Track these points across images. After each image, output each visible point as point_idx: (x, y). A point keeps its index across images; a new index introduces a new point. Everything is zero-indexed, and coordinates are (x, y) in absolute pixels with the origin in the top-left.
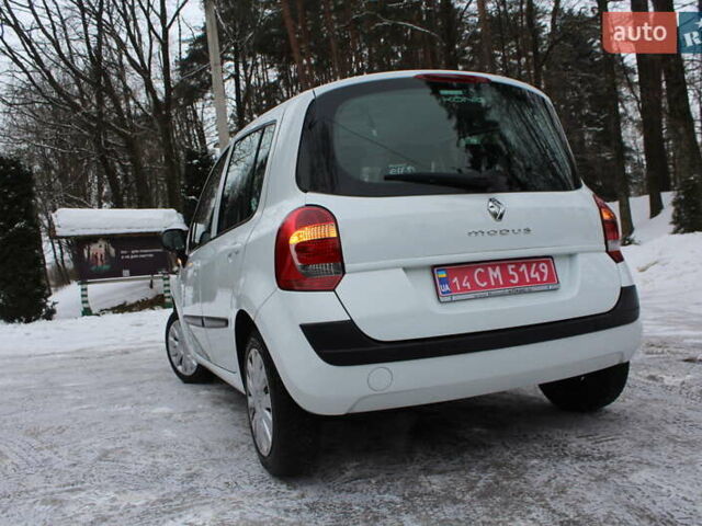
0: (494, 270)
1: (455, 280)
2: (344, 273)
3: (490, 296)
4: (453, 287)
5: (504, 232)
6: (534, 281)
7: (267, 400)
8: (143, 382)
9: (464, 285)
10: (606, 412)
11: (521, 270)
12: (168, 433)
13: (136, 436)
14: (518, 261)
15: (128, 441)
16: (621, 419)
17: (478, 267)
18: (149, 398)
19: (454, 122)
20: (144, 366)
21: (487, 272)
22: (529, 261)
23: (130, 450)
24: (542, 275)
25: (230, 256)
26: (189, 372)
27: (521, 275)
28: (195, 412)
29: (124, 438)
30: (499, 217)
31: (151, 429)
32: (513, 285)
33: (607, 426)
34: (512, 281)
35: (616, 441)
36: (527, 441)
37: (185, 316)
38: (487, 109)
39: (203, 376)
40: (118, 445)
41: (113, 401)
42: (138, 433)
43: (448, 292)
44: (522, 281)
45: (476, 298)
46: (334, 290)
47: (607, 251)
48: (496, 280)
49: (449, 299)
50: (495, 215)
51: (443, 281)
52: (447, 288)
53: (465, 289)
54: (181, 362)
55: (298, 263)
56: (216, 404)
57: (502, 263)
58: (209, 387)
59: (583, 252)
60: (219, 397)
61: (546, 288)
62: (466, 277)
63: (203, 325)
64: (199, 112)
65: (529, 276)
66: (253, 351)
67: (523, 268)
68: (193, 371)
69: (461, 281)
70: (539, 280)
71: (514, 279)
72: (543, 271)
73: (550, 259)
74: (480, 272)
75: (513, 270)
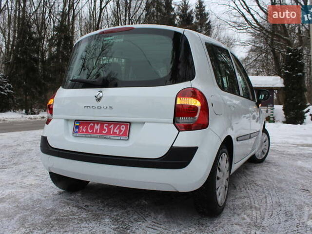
0: (97, 125)
1: (81, 127)
2: (52, 118)
3: (91, 137)
4: (79, 130)
6: (115, 134)
9: (83, 130)
11: (110, 127)
14: (110, 123)
17: (91, 123)
22: (116, 123)
24: (120, 131)
32: (104, 134)
34: (104, 132)
43: (77, 132)
44: (109, 133)
45: (85, 137)
46: (48, 124)
48: (97, 130)
51: (77, 127)
53: (83, 132)
57: (102, 123)
59: (147, 122)
61: (119, 138)
62: (85, 127)
65: (113, 131)
69: (83, 128)
70: (118, 133)
71: (105, 131)
72: (122, 129)
73: (129, 124)
74: (91, 126)
75: (106, 126)
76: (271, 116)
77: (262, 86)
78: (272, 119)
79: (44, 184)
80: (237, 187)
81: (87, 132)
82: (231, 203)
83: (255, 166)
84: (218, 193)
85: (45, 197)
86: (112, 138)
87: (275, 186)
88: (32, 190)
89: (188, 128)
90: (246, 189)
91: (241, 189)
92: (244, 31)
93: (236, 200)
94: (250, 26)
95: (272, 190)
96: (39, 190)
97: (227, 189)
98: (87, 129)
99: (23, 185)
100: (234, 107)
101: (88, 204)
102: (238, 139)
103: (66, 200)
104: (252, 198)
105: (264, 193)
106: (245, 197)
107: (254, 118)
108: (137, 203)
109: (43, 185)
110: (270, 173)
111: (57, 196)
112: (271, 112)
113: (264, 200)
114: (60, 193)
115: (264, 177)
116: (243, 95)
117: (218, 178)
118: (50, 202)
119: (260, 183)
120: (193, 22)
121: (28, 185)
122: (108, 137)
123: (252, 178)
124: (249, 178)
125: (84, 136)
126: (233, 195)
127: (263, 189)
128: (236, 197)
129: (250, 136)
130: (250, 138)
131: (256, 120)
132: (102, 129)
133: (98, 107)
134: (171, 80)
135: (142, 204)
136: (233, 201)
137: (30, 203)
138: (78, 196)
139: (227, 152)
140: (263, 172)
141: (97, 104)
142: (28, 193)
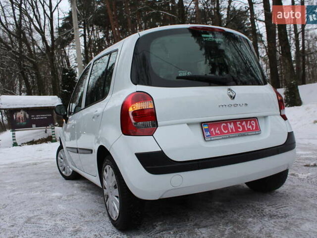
0: (231, 124)
2: (157, 127)
3: (229, 137)
4: (211, 133)
5: (236, 105)
6: (249, 129)
7: (116, 192)
8: (45, 180)
9: (217, 132)
10: (277, 192)
11: (243, 124)
12: (61, 207)
13: (44, 208)
14: (241, 120)
15: (40, 212)
16: (285, 196)
17: (224, 123)
18: (49, 188)
19: (203, 51)
20: (44, 171)
21: (227, 126)
23: (42, 217)
24: (253, 126)
25: (93, 118)
26: (68, 175)
27: (243, 127)
28: (73, 195)
29: (38, 210)
30: (233, 98)
31: (51, 205)
33: (280, 200)
35: (287, 208)
36: (243, 209)
37: (67, 147)
38: (219, 44)
39: (75, 177)
40: (36, 214)
41: (31, 190)
42: (45, 207)
43: (209, 136)
44: (244, 130)
45: (223, 139)
46: (153, 136)
47: (281, 115)
48: (232, 130)
49: (210, 139)
50: (231, 97)
51: (207, 130)
52: (209, 134)
53: (217, 134)
54: (64, 170)
55: (133, 121)
56: (83, 191)
57: (234, 121)
58: (79, 182)
60: (84, 187)
61: (254, 133)
62: (218, 128)
63: (78, 152)
64: (67, 52)
65: (247, 127)
66: (107, 167)
67: (244, 123)
68: (70, 174)
69: (215, 130)
70: (251, 129)
71: (240, 129)
73: (256, 119)
74: (224, 126)
75: (239, 124)
76: (53, 136)
78: (54, 139)
81: (222, 133)
86: (249, 134)
112: (53, 132)
125: (221, 138)
132: (237, 128)
141: (232, 102)
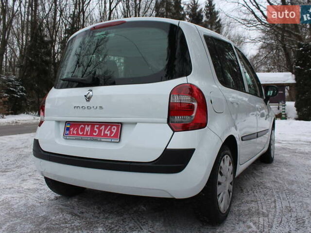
0: (88, 127)
1: (72, 129)
3: (82, 139)
4: (70, 132)
6: (105, 135)
9: (74, 132)
11: (101, 129)
14: (101, 124)
17: (82, 124)
21: (85, 127)
22: (107, 124)
24: (111, 133)
27: (100, 131)
32: (94, 136)
34: (94, 134)
43: (67, 134)
45: (76, 139)
48: (87, 132)
51: (68, 129)
52: (68, 132)
53: (73, 134)
57: (92, 124)
59: (139, 122)
61: (110, 140)
62: (76, 128)
65: (104, 132)
69: (73, 130)
70: (109, 135)
71: (95, 132)
72: (113, 130)
73: (120, 125)
74: (82, 127)
75: (97, 128)
76: (283, 113)
77: (273, 83)
78: (283, 116)
79: (42, 188)
80: (244, 190)
81: (78, 134)
82: (237, 208)
83: (264, 166)
84: (219, 199)
85: (40, 203)
86: (103, 140)
87: (285, 188)
88: (28, 195)
89: (185, 128)
90: (254, 193)
91: (248, 192)
92: (254, 28)
93: (242, 205)
94: (259, 23)
95: (282, 193)
96: (36, 195)
97: (231, 194)
98: (77, 131)
99: (21, 189)
100: (237, 104)
101: (84, 210)
102: (243, 139)
103: (61, 206)
104: (259, 202)
105: (273, 196)
106: (252, 201)
107: (262, 115)
108: (135, 209)
109: (41, 190)
110: (281, 173)
111: (52, 202)
112: (283, 109)
113: (273, 205)
114: (57, 198)
115: (273, 178)
116: (248, 92)
117: (220, 184)
118: (45, 208)
119: (269, 185)
120: (203, 21)
121: (25, 189)
122: (99, 139)
123: (261, 179)
124: (257, 179)
125: (74, 138)
126: (239, 199)
127: (272, 192)
128: (243, 201)
129: (257, 135)
130: (257, 137)
131: (265, 118)
132: (92, 131)
133: (88, 107)
134: (166, 76)
135: (140, 210)
136: (239, 206)
137: (23, 209)
138: (74, 201)
139: (230, 153)
140: (273, 172)
141: (86, 104)
142: (24, 198)
